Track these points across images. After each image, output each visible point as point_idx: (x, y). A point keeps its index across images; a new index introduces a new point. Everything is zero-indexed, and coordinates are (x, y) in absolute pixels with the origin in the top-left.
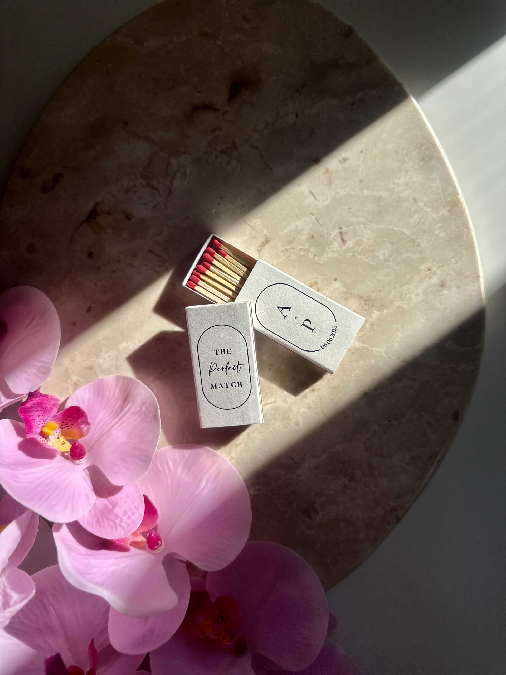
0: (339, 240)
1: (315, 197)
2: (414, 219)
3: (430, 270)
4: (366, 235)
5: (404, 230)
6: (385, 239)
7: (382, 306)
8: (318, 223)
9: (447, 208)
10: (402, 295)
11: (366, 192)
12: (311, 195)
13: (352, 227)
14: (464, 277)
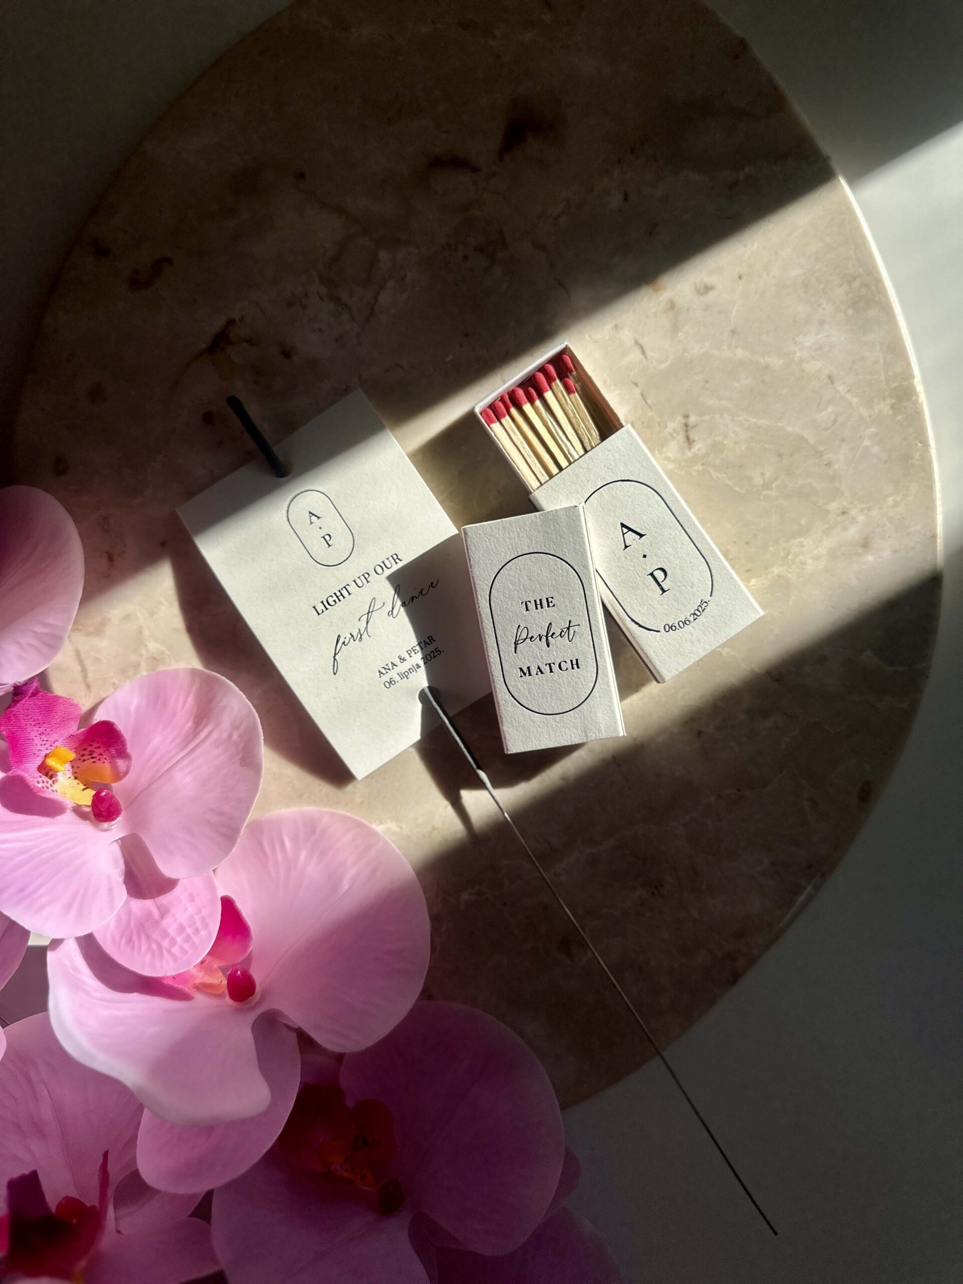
0: (681, 438)
1: (643, 352)
2: (826, 414)
3: (846, 513)
4: (732, 435)
5: (806, 434)
6: (767, 446)
7: (748, 571)
8: (644, 402)
9: (888, 401)
10: (788, 554)
11: (740, 353)
12: (637, 348)
13: (707, 417)
14: (908, 534)
